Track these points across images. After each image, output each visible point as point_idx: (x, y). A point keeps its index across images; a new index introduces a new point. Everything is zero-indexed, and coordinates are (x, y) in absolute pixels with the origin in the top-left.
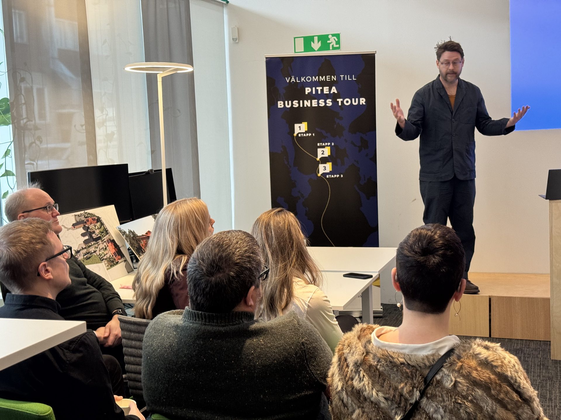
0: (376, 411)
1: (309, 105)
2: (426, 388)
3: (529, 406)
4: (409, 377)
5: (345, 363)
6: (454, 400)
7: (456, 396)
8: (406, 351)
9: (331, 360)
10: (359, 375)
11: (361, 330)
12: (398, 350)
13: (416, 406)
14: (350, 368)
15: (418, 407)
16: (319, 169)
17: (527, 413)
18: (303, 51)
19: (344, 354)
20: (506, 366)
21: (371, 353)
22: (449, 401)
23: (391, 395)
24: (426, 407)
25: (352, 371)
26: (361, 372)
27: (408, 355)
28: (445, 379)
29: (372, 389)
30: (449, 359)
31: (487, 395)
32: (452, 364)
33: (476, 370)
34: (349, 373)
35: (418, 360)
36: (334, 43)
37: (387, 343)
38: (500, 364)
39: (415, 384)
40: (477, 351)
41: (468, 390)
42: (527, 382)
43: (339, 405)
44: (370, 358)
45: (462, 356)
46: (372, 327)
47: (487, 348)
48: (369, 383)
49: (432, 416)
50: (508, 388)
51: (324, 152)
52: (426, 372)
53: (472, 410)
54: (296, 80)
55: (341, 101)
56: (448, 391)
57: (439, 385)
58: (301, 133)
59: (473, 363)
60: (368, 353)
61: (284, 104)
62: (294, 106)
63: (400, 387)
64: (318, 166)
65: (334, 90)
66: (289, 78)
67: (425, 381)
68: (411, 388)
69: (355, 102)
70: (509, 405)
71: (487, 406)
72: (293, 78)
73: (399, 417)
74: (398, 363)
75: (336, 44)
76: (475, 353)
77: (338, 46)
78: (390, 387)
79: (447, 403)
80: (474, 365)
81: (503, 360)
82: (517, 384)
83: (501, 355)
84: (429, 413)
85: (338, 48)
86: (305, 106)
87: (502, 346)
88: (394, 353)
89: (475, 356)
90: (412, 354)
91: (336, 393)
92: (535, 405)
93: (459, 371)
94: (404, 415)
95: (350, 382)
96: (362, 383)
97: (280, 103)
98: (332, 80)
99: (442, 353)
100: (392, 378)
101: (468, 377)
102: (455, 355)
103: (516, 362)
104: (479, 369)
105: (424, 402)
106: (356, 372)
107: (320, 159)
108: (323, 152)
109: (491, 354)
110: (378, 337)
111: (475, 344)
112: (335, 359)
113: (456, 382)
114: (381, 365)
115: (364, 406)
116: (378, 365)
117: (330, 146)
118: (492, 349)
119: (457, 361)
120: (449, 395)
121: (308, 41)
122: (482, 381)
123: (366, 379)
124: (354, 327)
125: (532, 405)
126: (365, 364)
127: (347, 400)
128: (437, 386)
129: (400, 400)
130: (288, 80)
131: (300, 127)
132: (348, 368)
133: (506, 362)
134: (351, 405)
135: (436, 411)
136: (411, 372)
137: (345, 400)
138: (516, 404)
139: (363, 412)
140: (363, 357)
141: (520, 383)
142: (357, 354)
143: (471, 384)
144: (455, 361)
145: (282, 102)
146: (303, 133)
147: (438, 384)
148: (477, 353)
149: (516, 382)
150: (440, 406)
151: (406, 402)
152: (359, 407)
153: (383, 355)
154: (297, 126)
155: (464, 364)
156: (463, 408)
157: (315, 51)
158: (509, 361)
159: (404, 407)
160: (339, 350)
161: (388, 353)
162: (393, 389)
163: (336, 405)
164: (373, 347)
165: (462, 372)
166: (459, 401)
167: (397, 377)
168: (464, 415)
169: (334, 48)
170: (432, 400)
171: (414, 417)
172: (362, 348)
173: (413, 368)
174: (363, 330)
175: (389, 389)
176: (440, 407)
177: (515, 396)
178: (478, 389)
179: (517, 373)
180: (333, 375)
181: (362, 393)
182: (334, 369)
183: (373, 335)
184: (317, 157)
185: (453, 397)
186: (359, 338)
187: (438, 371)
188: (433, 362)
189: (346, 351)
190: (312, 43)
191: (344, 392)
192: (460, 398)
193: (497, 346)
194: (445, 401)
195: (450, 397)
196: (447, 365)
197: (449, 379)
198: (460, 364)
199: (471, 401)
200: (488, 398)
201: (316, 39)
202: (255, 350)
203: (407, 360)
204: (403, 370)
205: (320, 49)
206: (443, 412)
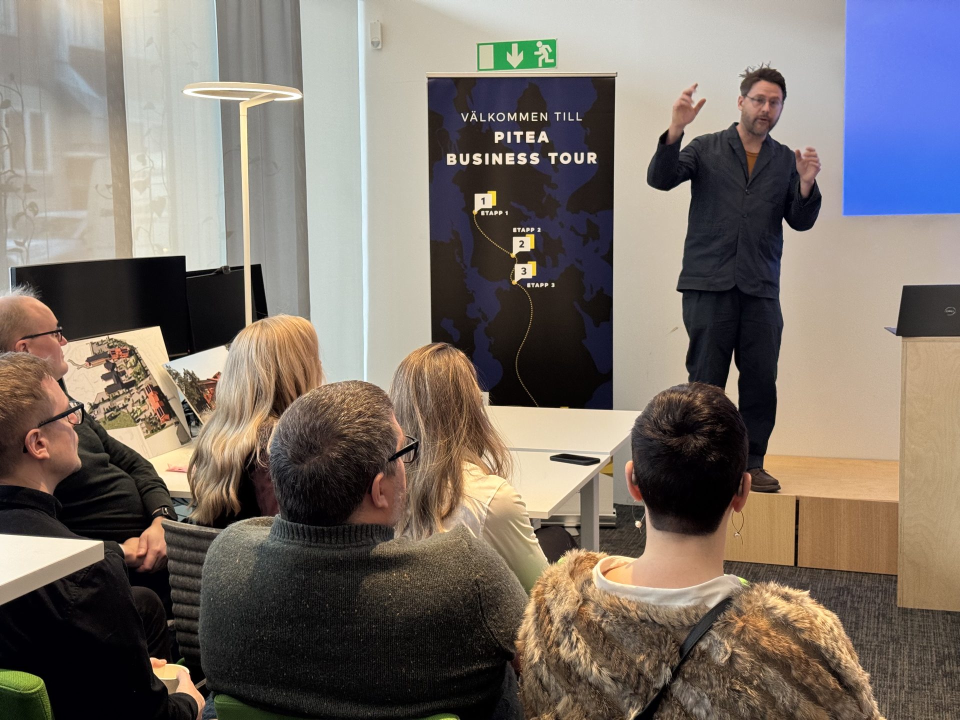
0: (596, 699)
1: (500, 162)
2: (682, 663)
3: (855, 698)
4: (654, 643)
5: (547, 617)
6: (728, 685)
7: (732, 678)
8: (651, 600)
9: (523, 611)
10: (570, 638)
11: (576, 560)
12: (637, 597)
13: (665, 693)
14: (555, 625)
15: (668, 695)
16: (514, 272)
17: (851, 711)
18: (493, 67)
19: (545, 600)
20: (818, 630)
21: (592, 601)
22: (720, 686)
23: (623, 674)
24: (681, 696)
25: (558, 630)
26: (574, 633)
27: (654, 606)
28: (715, 649)
29: (592, 662)
30: (721, 616)
31: (784, 677)
32: (727, 624)
33: (768, 635)
34: (553, 633)
35: (670, 616)
36: (546, 55)
37: (618, 585)
38: (808, 625)
39: (664, 656)
40: (769, 602)
41: (752, 668)
42: (852, 658)
43: (534, 687)
44: (590, 609)
45: (745, 611)
46: (594, 557)
47: (787, 598)
48: (586, 652)
49: (691, 710)
50: (820, 667)
51: (524, 243)
52: (683, 636)
53: (758, 703)
54: (479, 119)
55: (556, 157)
56: (719, 669)
57: (704, 659)
58: (485, 210)
59: (763, 623)
60: (586, 601)
61: (458, 159)
62: (474, 163)
63: (637, 661)
64: (514, 267)
65: (543, 137)
66: (468, 114)
67: (681, 652)
68: (657, 662)
69: (579, 159)
70: (821, 695)
71: (784, 697)
72: (474, 114)
73: (636, 712)
74: (636, 619)
75: (549, 58)
76: (767, 606)
77: (552, 61)
78: (622, 659)
79: (718, 689)
80: (765, 627)
81: (814, 619)
82: (835, 661)
83: (810, 611)
84: (686, 706)
85: (553, 65)
86: (494, 163)
87: (812, 596)
88: (630, 602)
89: (767, 611)
90: (661, 604)
91: (531, 668)
92: (865, 697)
93: (738, 637)
94: (643, 709)
95: (554, 650)
96: (574, 653)
97: (451, 157)
98: (541, 120)
99: (712, 604)
100: (625, 644)
101: (753, 646)
102: (733, 609)
103: (835, 623)
104: (773, 633)
105: (678, 687)
106: (564, 633)
107: (517, 255)
108: (521, 243)
109: (793, 609)
110: (604, 573)
111: (767, 591)
112: (530, 609)
113: (733, 654)
114: (607, 622)
115: (577, 690)
116: (602, 621)
117: (535, 233)
118: (795, 601)
119: (736, 618)
120: (721, 676)
121: (501, 50)
122: (777, 655)
123: (581, 645)
124: (564, 555)
125: (859, 696)
126: (581, 619)
127: (547, 679)
128: (701, 660)
129: (638, 683)
130: (465, 117)
131: (483, 199)
132: (552, 626)
133: (818, 622)
134: (554, 688)
135: (697, 703)
136: (658, 635)
137: (545, 679)
138: (832, 694)
139: (575, 701)
140: (577, 607)
141: (840, 660)
142: (567, 602)
143: (758, 659)
144: (733, 619)
145: (454, 156)
146: (489, 210)
147: (703, 656)
148: (770, 606)
149: (833, 657)
150: (704, 694)
151: (649, 687)
152: (568, 692)
153: (611, 606)
154: (478, 197)
155: (747, 625)
156: (743, 699)
157: (511, 68)
158: (823, 621)
159: (645, 695)
160: (538, 594)
161: (620, 602)
162: (627, 663)
163: (530, 688)
164: (594, 591)
165: (743, 639)
166: (738, 688)
167: (634, 642)
168: (744, 712)
169: (545, 65)
170: (691, 684)
171: (661, 711)
172: (576, 593)
173: (661, 629)
174: (578, 561)
175: (620, 663)
176: (704, 697)
177: (831, 680)
178: (769, 667)
179: (836, 641)
180: (525, 636)
181: (575, 669)
182: (527, 626)
183: (596, 571)
184: (512, 252)
185: (728, 680)
186: (572, 574)
187: (704, 635)
188: (696, 619)
189: (549, 596)
190: (508, 53)
191: (544, 665)
192: (738, 682)
193: (803, 595)
194: (714, 686)
195: (722, 681)
196: (718, 625)
197: (722, 649)
198: (741, 624)
199: (757, 688)
200: (786, 684)
201: (515, 47)
202: (394, 591)
203: (652, 614)
204: (644, 632)
205: (520, 66)
206: (710, 705)
